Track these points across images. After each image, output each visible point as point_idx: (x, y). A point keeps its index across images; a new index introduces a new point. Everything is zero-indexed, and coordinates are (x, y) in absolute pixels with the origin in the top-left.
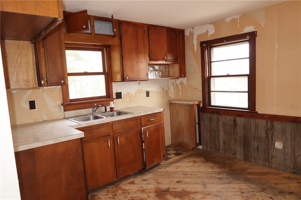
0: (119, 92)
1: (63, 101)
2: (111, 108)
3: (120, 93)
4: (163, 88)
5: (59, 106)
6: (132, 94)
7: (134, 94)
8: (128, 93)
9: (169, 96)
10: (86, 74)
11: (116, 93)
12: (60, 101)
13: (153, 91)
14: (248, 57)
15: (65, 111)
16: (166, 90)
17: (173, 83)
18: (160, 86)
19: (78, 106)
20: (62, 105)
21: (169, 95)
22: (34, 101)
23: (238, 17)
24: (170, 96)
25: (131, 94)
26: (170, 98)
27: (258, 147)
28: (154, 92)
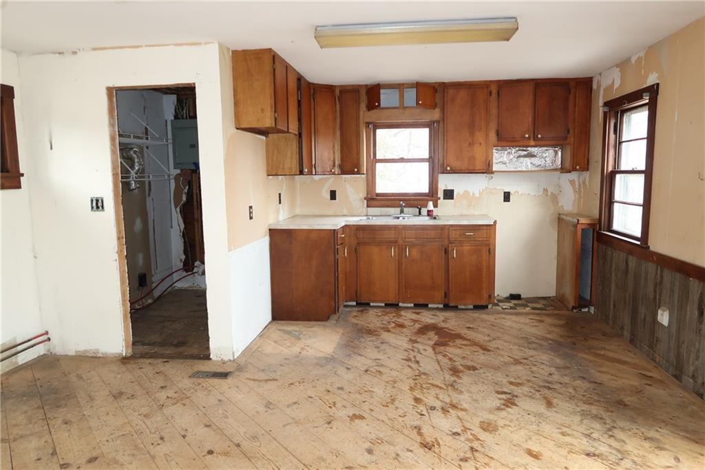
0: (449, 188)
1: (367, 194)
2: (428, 211)
3: (452, 191)
4: (545, 190)
5: (361, 199)
6: (474, 194)
7: (477, 195)
8: (466, 192)
9: (560, 205)
10: (402, 160)
11: (444, 190)
12: (363, 194)
13: (520, 193)
14: (646, 136)
15: (368, 206)
16: (552, 193)
17: (572, 182)
18: (538, 185)
19: (384, 202)
20: (365, 199)
21: (558, 203)
22: (335, 191)
23: (642, 54)
24: (562, 206)
25: (471, 194)
26: (563, 209)
27: (645, 319)
28: (521, 195)
